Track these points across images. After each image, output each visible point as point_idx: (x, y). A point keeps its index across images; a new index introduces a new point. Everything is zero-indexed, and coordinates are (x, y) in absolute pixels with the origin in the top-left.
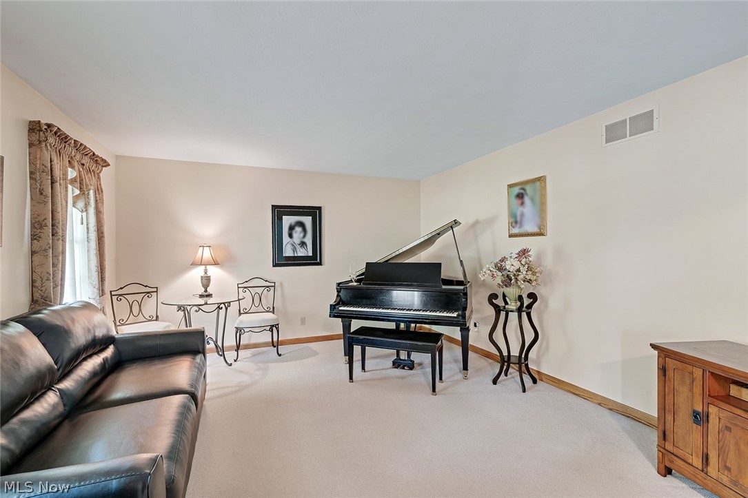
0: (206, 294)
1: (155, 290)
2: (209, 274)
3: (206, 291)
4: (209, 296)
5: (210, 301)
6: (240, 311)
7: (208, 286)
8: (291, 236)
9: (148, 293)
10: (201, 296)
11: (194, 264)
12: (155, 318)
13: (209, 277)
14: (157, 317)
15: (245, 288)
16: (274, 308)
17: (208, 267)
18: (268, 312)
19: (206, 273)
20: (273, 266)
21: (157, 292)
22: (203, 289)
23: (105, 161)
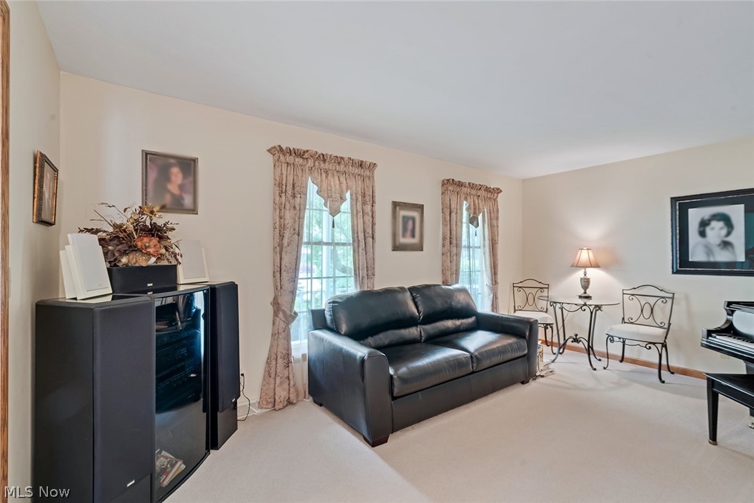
0: (585, 295)
1: (547, 286)
2: (588, 276)
3: (585, 293)
4: (589, 297)
5: (589, 302)
6: (623, 319)
7: (587, 288)
8: (702, 234)
9: (541, 288)
10: (580, 297)
11: (577, 266)
12: (545, 310)
13: (589, 279)
14: (547, 309)
15: (633, 295)
16: (670, 324)
17: (588, 270)
18: (661, 327)
19: (585, 275)
20: (673, 273)
21: (548, 288)
22: (583, 291)
23: (498, 189)
